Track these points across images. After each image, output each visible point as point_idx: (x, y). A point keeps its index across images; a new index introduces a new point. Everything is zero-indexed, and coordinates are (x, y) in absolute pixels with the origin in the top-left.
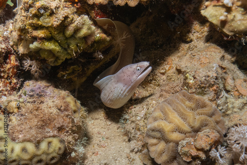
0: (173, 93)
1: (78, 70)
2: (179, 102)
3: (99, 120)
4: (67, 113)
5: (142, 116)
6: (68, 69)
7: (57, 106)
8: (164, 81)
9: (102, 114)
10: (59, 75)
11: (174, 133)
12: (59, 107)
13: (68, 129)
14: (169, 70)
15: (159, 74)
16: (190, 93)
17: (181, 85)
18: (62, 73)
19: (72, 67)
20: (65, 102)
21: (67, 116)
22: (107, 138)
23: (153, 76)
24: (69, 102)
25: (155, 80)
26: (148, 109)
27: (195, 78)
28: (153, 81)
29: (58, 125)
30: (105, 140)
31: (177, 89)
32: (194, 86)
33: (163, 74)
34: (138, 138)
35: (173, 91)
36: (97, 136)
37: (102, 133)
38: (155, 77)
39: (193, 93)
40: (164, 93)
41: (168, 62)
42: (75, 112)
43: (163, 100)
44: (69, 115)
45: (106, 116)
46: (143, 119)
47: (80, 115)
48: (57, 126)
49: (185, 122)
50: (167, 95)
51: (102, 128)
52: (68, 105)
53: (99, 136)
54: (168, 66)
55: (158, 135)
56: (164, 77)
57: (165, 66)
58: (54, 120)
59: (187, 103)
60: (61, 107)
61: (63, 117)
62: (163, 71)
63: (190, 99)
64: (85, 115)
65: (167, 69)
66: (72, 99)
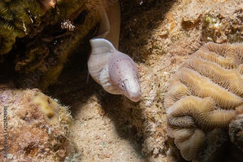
0: (190, 54)
1: (44, 54)
2: (206, 61)
3: (94, 120)
4: (36, 122)
5: (153, 98)
6: (27, 56)
7: (19, 115)
8: (168, 46)
9: (97, 111)
10: (17, 68)
11: (215, 111)
12: (24, 115)
13: (43, 146)
14: (172, 29)
15: (160, 39)
16: (221, 43)
17: (198, 39)
18: (20, 63)
19: (32, 51)
20: (31, 106)
21: (38, 126)
22: (110, 143)
23: (152, 43)
24: (38, 104)
25: (157, 48)
26: (159, 86)
27: (221, 19)
28: (155, 50)
29: (24, 145)
30: (107, 145)
31: (195, 45)
32: (223, 30)
33: (165, 36)
34: (155, 132)
35: (189, 51)
36: (95, 143)
37: (101, 137)
38: (155, 44)
39: (225, 41)
40: (177, 57)
41: (168, 20)
42: (50, 116)
43: (178, 67)
44: (41, 123)
45: (102, 112)
46: (155, 103)
47: (60, 119)
48: (23, 147)
49: (227, 90)
50: (182, 58)
51: (100, 129)
52: (36, 109)
53: (98, 141)
54: (170, 24)
55: (188, 121)
56: (168, 40)
57: (166, 26)
58: (17, 137)
59: (220, 59)
60: (27, 114)
61: (30, 130)
62: (163, 33)
63: (222, 53)
64: (68, 117)
65: (169, 28)
66: (43, 99)
